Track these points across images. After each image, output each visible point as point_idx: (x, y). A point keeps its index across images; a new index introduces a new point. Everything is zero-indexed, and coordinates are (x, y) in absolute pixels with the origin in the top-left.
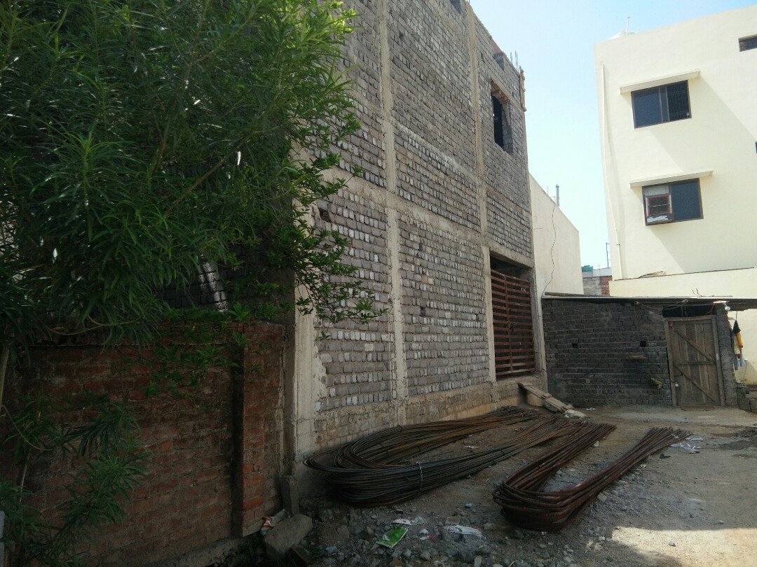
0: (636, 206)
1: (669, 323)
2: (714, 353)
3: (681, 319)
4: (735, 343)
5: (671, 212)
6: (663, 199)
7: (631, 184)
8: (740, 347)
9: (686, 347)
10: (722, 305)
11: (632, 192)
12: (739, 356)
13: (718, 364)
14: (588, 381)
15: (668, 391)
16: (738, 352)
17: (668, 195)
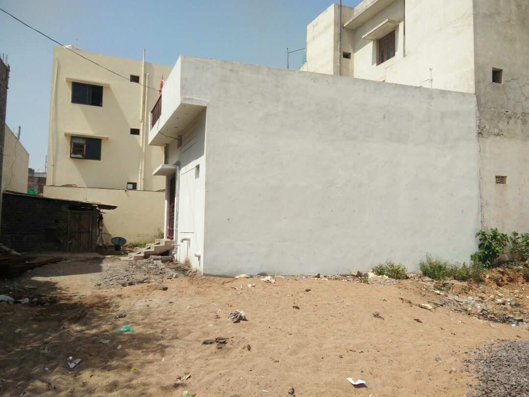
0: (66, 146)
1: (71, 212)
2: (89, 228)
3: (77, 211)
4: (100, 224)
5: (84, 154)
6: (81, 146)
7: (65, 133)
8: (102, 226)
9: (77, 224)
10: (96, 207)
11: (64, 137)
12: (102, 230)
13: (90, 232)
14: (24, 239)
15: (65, 245)
16: (101, 228)
17: (84, 144)
